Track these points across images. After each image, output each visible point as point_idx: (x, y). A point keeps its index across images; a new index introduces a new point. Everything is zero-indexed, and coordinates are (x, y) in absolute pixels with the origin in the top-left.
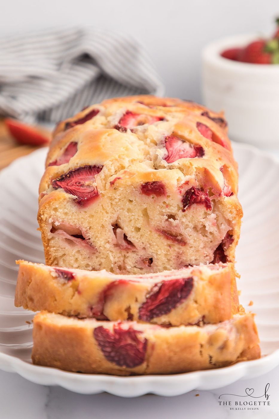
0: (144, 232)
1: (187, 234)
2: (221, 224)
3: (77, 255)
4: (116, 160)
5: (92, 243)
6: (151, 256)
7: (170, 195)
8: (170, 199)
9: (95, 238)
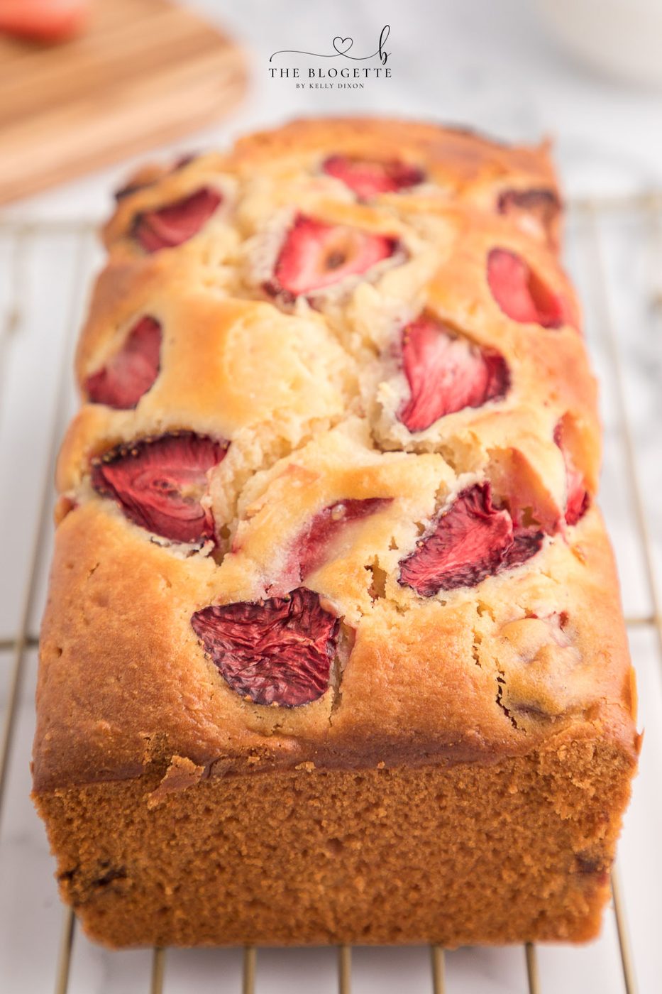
4: (267, 423)
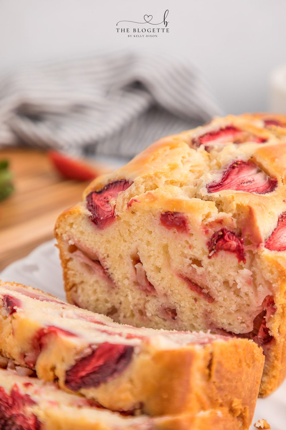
0: (164, 274)
1: (214, 288)
2: (260, 284)
3: (96, 286)
4: (151, 178)
5: (110, 275)
6: (174, 306)
7: (193, 233)
8: (193, 238)
9: (114, 270)
